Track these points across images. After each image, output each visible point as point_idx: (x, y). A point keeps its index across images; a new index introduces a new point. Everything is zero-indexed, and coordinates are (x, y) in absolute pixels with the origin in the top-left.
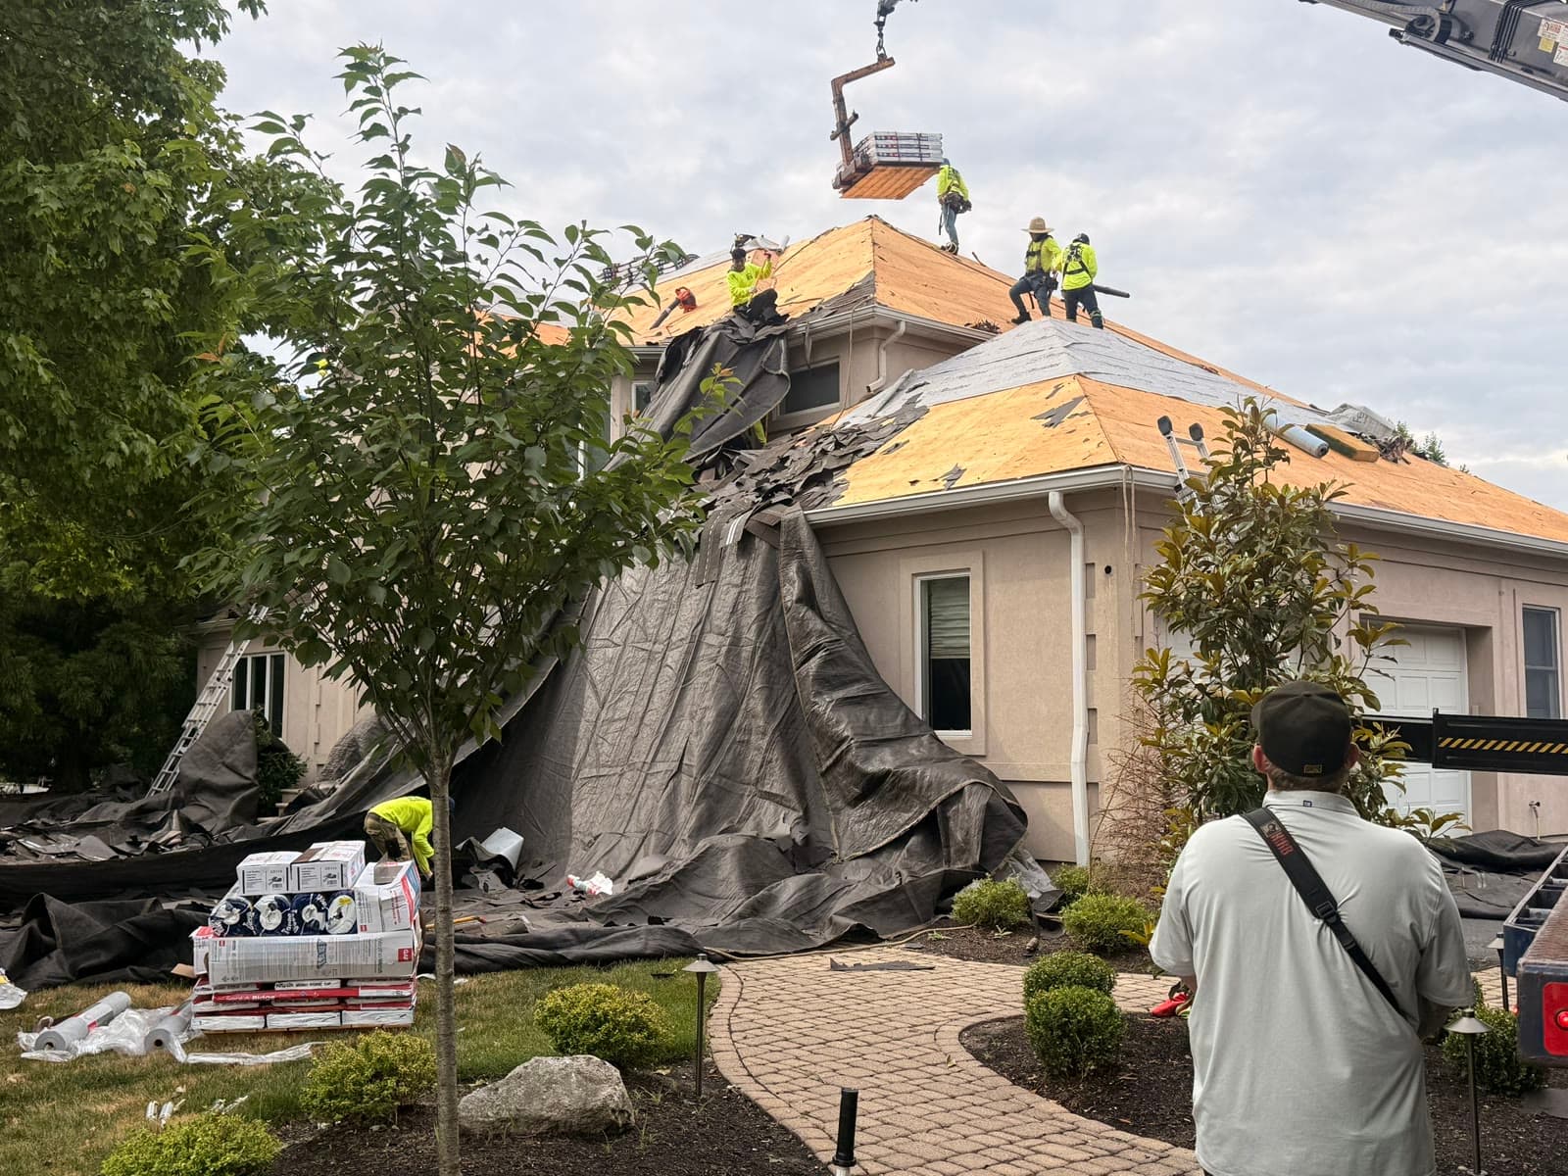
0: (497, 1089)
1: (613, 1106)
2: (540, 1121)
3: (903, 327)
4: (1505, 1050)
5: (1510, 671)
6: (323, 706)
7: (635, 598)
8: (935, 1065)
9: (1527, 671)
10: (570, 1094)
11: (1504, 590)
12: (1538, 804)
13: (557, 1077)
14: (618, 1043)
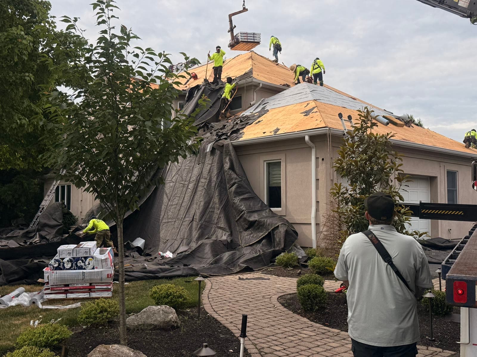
0: (138, 316)
1: (173, 320)
2: (151, 325)
4: (440, 302)
5: (443, 190)
6: (83, 200)
7: (179, 168)
8: (270, 308)
9: (448, 190)
10: (160, 317)
11: (441, 165)
12: (451, 230)
13: (156, 312)
14: (174, 302)
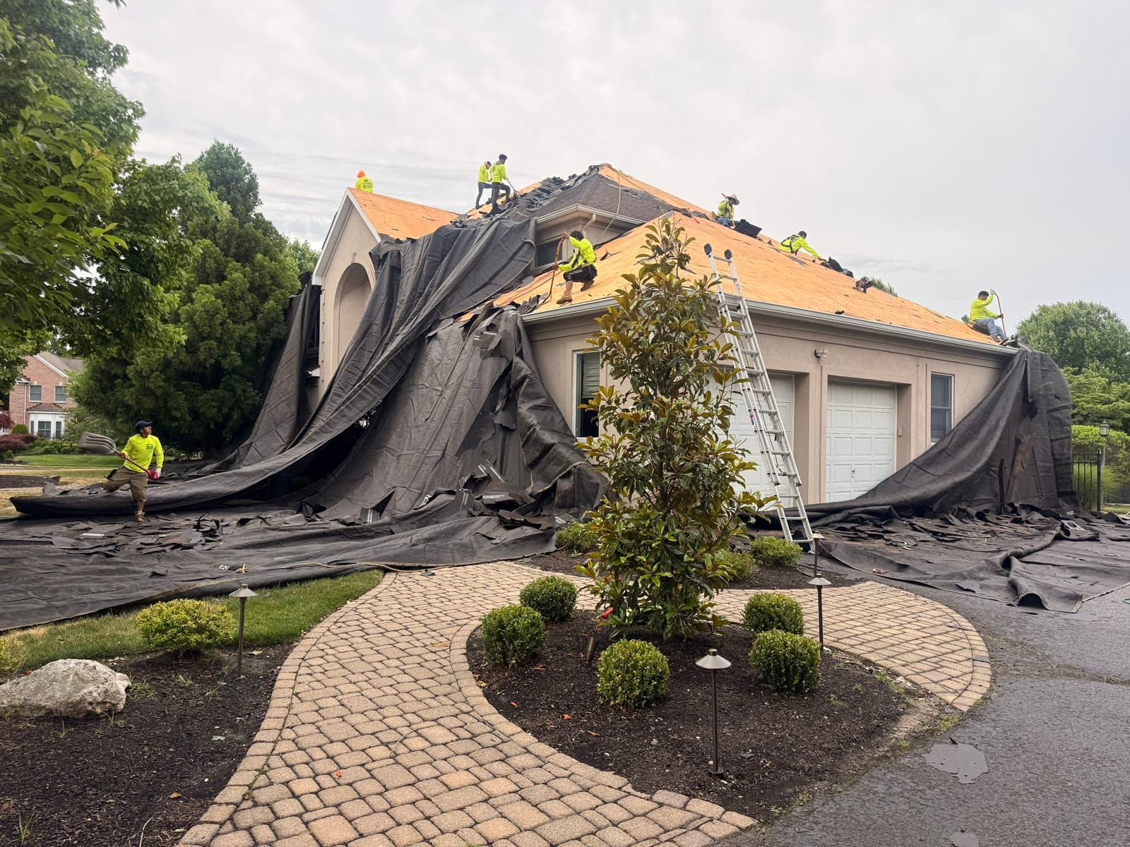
0: (19, 683)
2: (39, 708)
3: (594, 217)
7: (437, 362)
9: (932, 409)
10: (63, 690)
11: (920, 363)
13: (59, 677)
14: (180, 641)
